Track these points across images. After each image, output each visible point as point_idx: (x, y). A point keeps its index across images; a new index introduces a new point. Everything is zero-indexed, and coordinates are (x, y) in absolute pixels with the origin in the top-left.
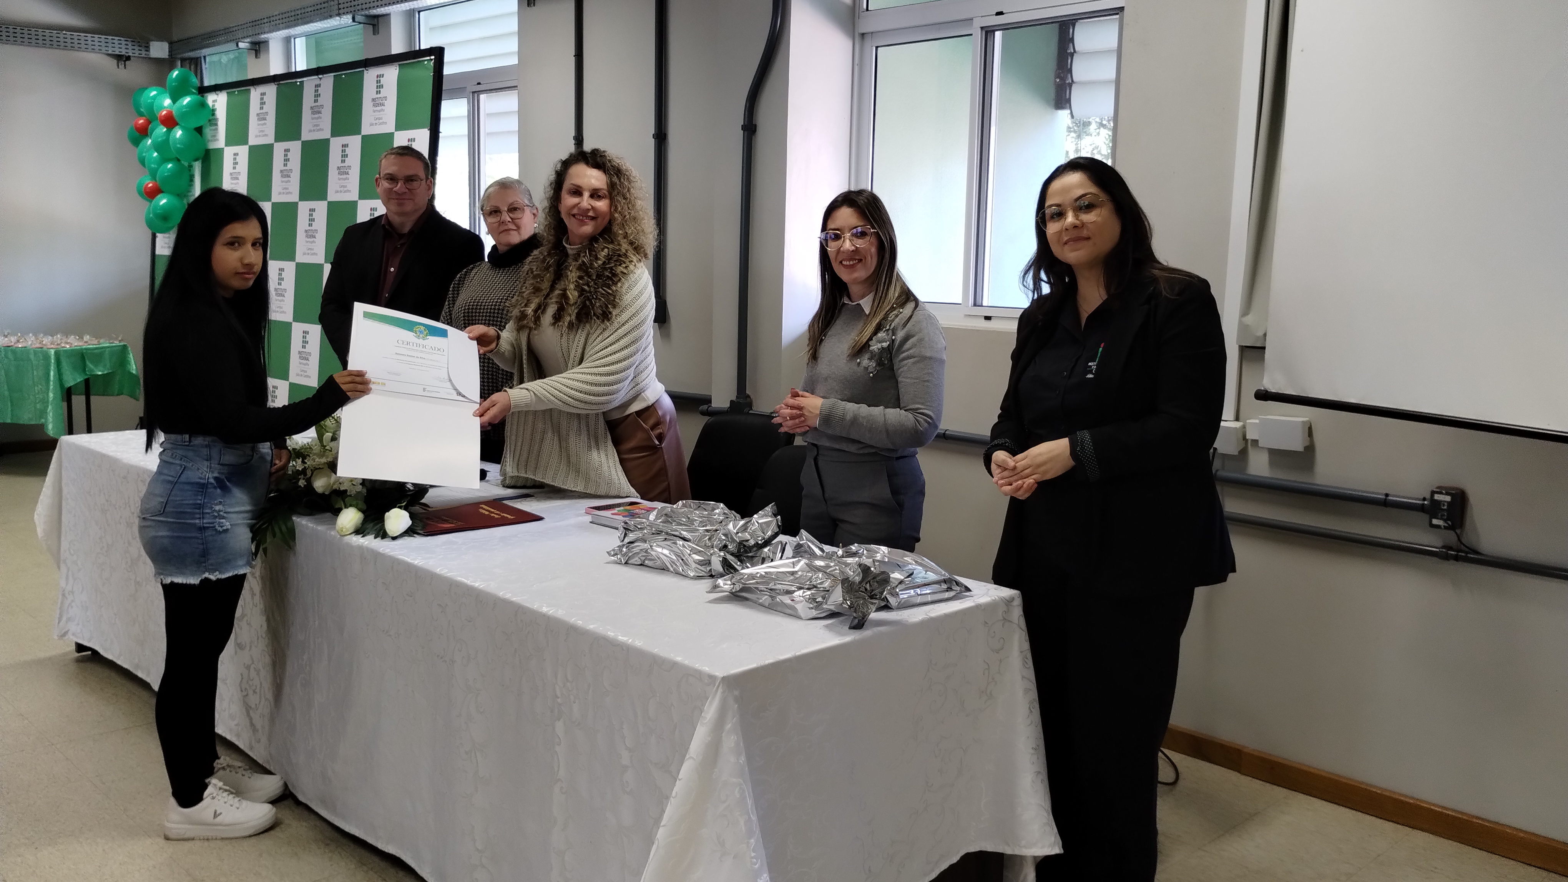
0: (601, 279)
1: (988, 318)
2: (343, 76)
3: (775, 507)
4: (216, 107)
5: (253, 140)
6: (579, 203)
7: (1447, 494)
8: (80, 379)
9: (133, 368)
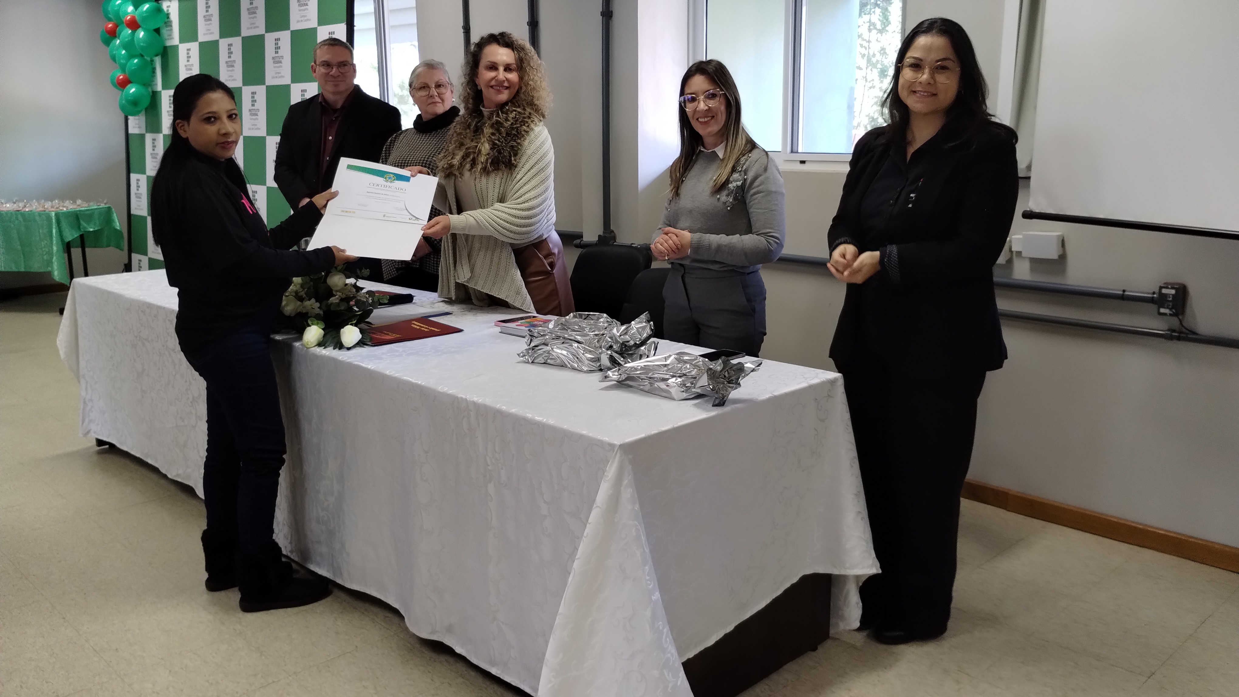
0: (510, 136)
1: (803, 162)
3: (648, 315)
4: (170, 11)
6: (496, 77)
7: (1172, 288)
8: (76, 235)
9: (117, 225)
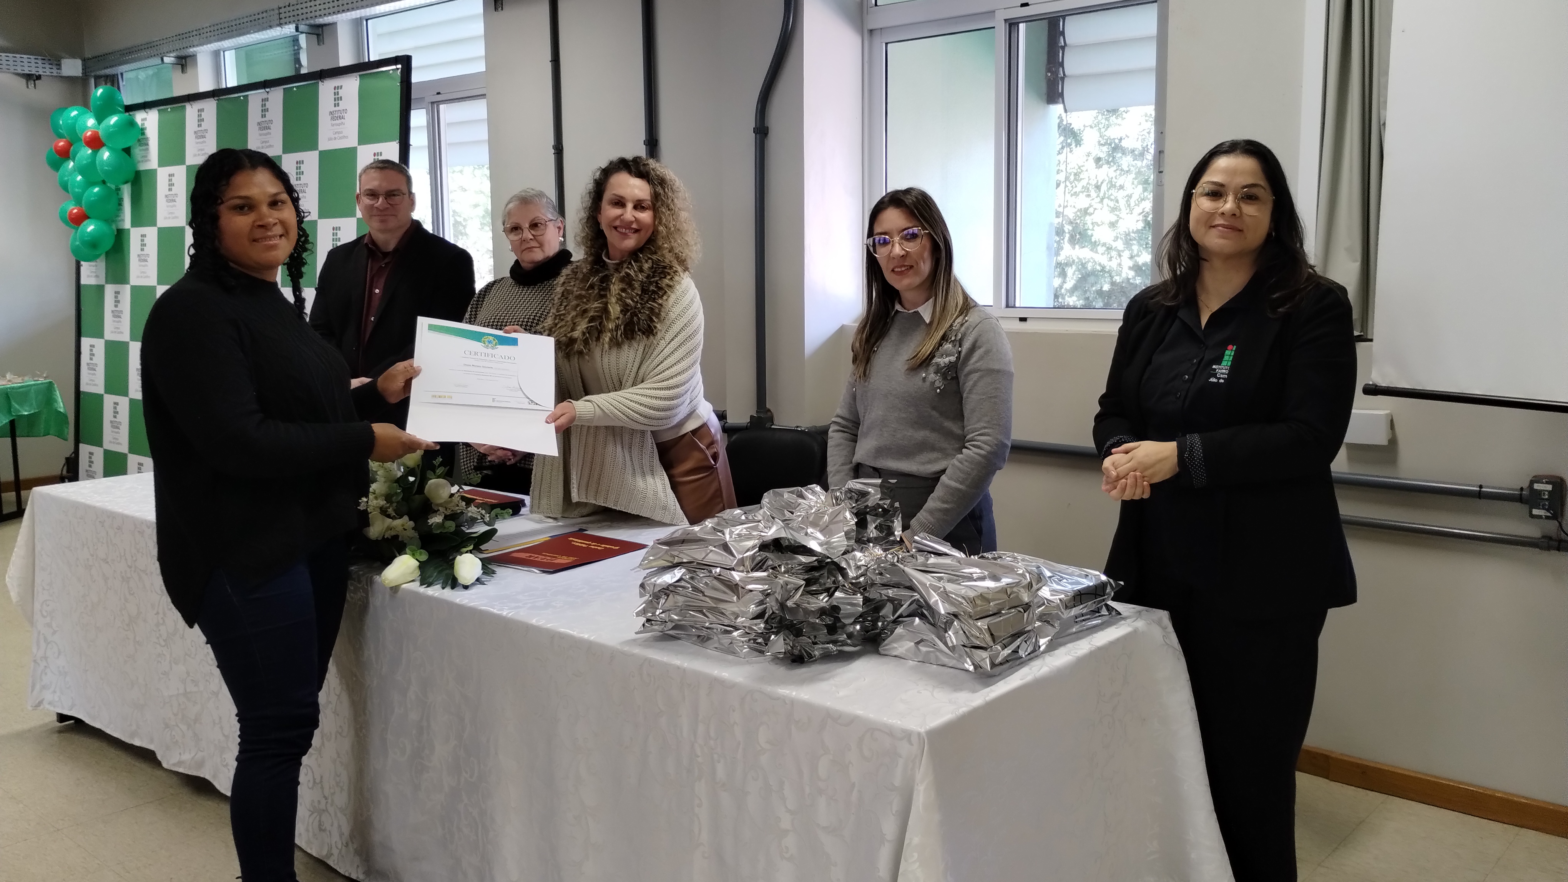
0: (648, 294)
1: (1024, 320)
2: (295, 89)
4: (146, 125)
6: (622, 215)
7: (1547, 483)
8: (5, 420)
9: (61, 406)
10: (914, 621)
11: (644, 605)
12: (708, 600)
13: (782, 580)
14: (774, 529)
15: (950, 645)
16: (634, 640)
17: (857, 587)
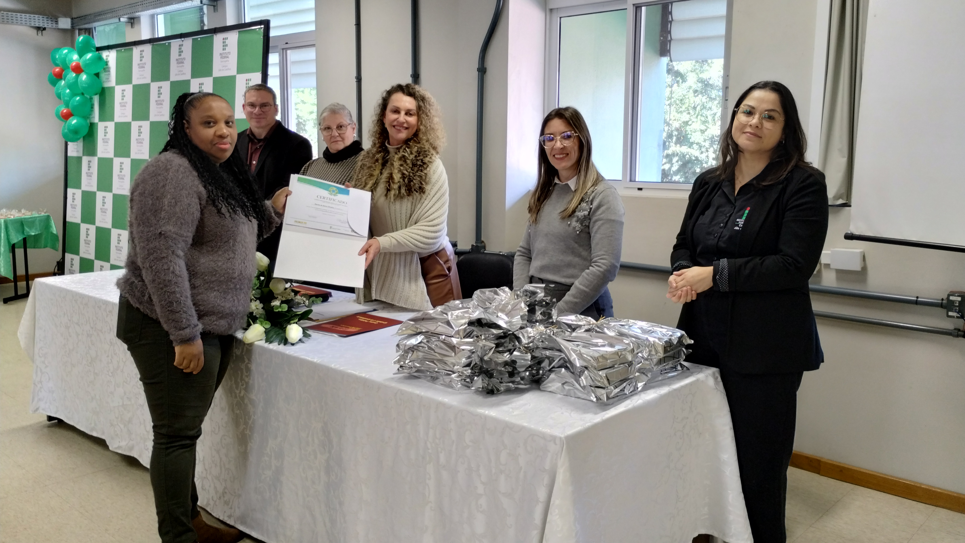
1: (640, 189)
2: (199, 39)
4: (109, 59)
5: (135, 81)
6: (398, 118)
7: (959, 296)
8: (21, 238)
9: (54, 230)
10: (561, 371)
11: (399, 357)
12: (437, 354)
13: (482, 343)
14: (477, 313)
15: (582, 385)
16: (393, 379)
17: (528, 349)
